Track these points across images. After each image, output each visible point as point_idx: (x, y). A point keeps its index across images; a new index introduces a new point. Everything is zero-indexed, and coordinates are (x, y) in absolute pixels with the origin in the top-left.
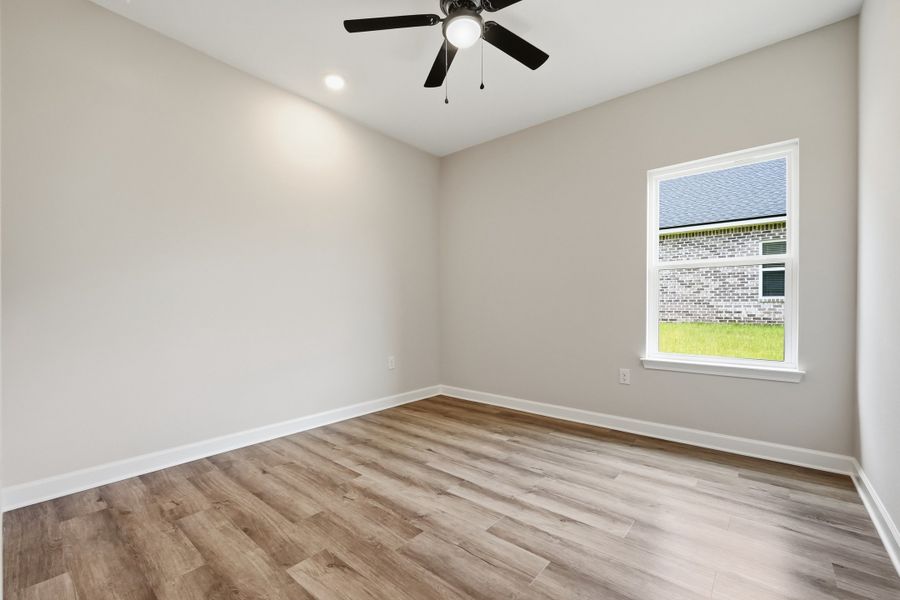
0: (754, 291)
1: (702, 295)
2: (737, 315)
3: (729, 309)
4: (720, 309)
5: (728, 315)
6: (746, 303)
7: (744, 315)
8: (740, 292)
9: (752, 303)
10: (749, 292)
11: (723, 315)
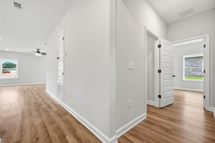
0: (201, 70)
1: (189, 71)
2: (197, 75)
3: (195, 74)
4: (193, 73)
5: (195, 75)
6: (199, 72)
7: (199, 75)
8: (198, 70)
9: (200, 72)
10: (200, 70)
11: (194, 75)
